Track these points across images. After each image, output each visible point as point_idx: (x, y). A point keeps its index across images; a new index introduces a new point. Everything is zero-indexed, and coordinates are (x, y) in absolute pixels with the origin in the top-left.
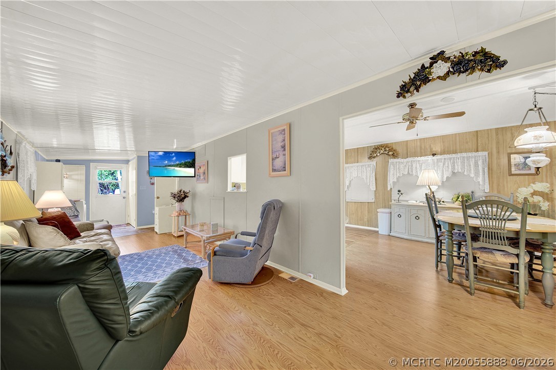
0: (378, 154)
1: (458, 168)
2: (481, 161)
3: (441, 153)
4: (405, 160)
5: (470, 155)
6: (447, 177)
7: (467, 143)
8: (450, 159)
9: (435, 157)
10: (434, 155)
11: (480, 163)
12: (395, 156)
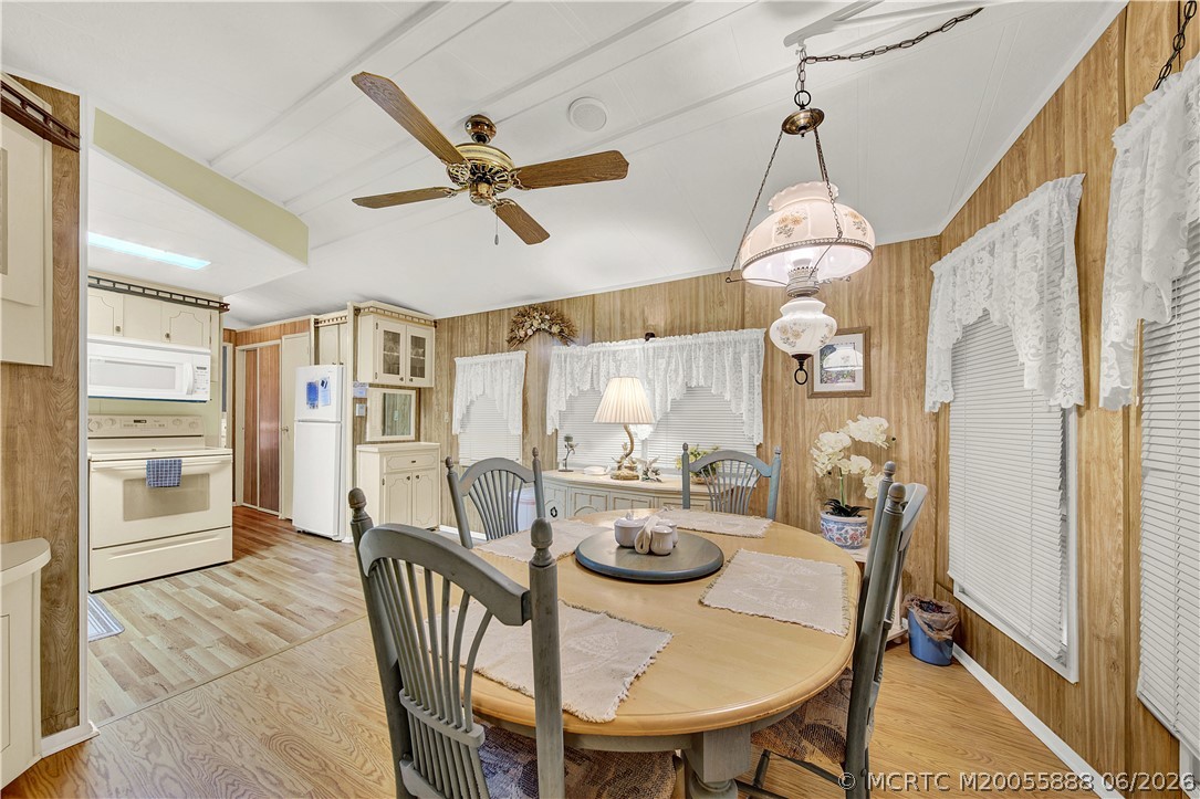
0: (530, 332)
1: (698, 379)
2: (746, 355)
3: (666, 331)
4: (586, 350)
5: (725, 338)
6: (673, 401)
7: (721, 304)
8: (682, 348)
9: (654, 342)
10: (649, 336)
11: (744, 360)
12: (566, 336)
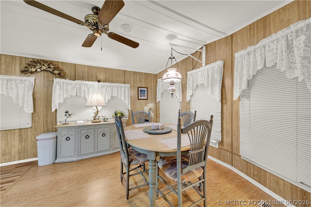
0: (39, 70)
1: (115, 94)
2: (127, 90)
3: (104, 81)
4: (73, 82)
6: (108, 100)
7: (120, 77)
8: (110, 86)
9: (100, 84)
10: (99, 81)
12: (61, 75)
